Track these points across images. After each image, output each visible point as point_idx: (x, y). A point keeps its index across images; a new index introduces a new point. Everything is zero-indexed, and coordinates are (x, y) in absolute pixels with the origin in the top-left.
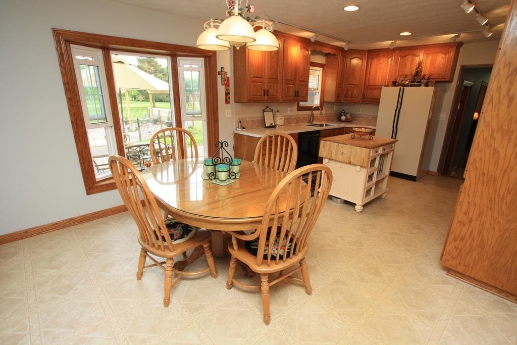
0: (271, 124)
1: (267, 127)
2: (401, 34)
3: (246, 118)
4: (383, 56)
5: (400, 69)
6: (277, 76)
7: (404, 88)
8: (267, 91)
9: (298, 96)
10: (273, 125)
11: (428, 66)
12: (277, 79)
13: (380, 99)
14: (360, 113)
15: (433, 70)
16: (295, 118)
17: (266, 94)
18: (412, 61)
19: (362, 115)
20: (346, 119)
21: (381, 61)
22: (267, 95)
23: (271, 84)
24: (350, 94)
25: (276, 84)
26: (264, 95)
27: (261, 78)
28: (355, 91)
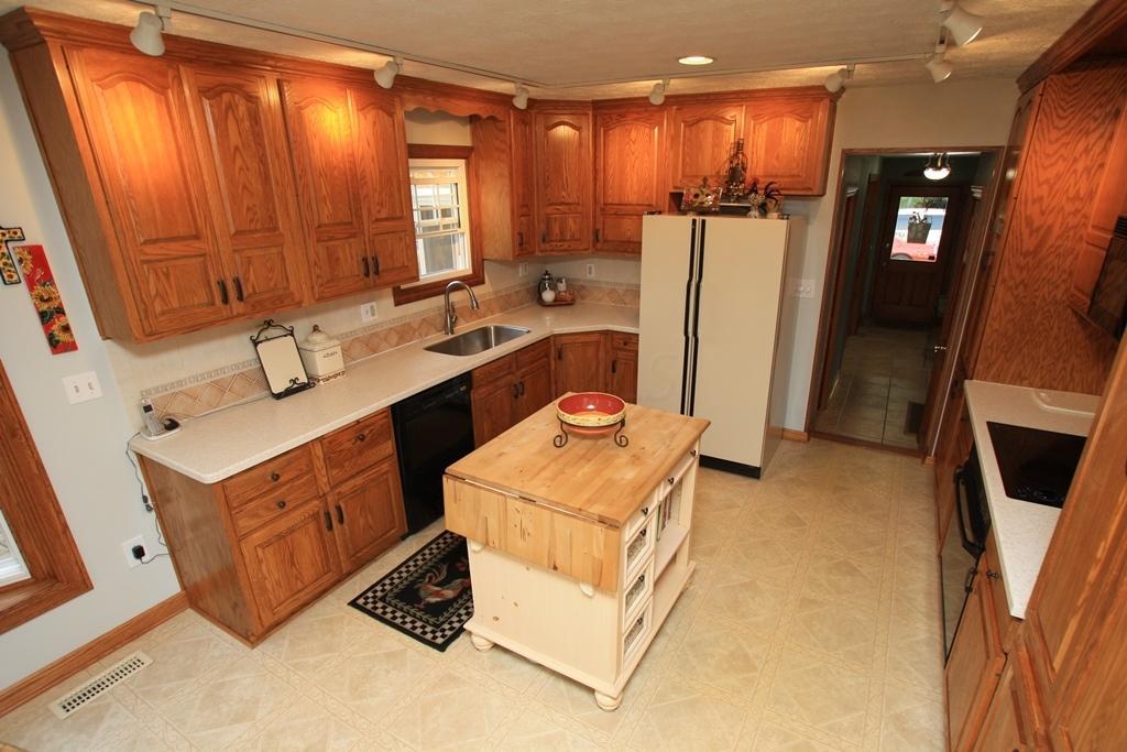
0: (294, 381)
1: (278, 396)
2: (682, 61)
3: (180, 383)
4: (636, 119)
5: (688, 159)
6: (272, 218)
7: (704, 222)
8: (237, 282)
9: (377, 273)
10: (303, 379)
11: (762, 153)
12: (275, 228)
13: (640, 243)
14: (593, 276)
15: (776, 164)
16: (391, 329)
17: (232, 294)
18: (718, 133)
19: (599, 282)
20: (555, 300)
21: (633, 135)
22: (240, 298)
23: (248, 253)
24: (557, 230)
25: (274, 250)
26: (225, 300)
27: (197, 237)
28: (571, 221)
